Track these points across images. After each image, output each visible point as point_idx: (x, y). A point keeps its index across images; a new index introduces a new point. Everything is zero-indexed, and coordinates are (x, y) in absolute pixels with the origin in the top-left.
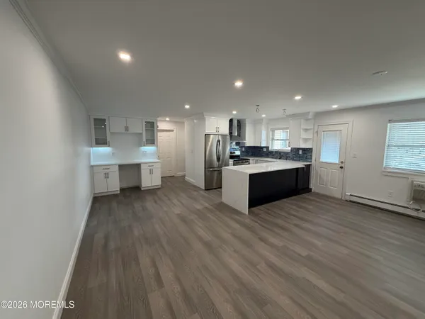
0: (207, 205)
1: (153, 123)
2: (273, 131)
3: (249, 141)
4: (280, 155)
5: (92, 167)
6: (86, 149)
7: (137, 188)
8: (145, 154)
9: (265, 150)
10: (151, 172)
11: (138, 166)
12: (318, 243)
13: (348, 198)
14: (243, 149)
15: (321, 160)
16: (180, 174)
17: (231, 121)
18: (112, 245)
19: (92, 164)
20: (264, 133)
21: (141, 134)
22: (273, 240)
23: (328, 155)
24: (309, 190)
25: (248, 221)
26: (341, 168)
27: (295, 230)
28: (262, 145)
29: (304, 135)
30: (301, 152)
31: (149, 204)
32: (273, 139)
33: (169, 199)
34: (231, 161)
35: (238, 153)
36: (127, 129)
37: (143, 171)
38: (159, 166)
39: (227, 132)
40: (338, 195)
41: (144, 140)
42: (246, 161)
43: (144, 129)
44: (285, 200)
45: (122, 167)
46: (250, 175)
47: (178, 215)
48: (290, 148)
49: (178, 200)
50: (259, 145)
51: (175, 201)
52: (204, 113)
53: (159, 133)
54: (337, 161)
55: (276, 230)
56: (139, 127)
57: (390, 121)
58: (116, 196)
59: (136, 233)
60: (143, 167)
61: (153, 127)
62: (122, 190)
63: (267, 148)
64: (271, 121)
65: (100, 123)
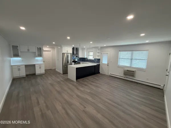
0: (62, 79)
1: (41, 48)
2: (89, 52)
3: (81, 56)
4: (91, 61)
5: (12, 66)
6: (9, 58)
7: (34, 75)
8: (37, 61)
10: (40, 68)
11: (34, 65)
12: (94, 88)
13: (109, 75)
14: (79, 59)
15: (103, 63)
16: (54, 68)
17: (73, 48)
18: (21, 95)
19: (12, 64)
20: (86, 53)
21: (35, 52)
22: (81, 89)
23: (104, 61)
24: (99, 73)
25: (75, 84)
26: (108, 65)
27: (90, 85)
28: (85, 57)
29: (98, 54)
30: (97, 60)
31: (39, 80)
32: (89, 55)
33: (47, 78)
34: (73, 63)
35: (77, 60)
36: (28, 50)
37: (36, 67)
38: (44, 65)
39: (71, 52)
40: (107, 74)
41: (37, 55)
42: (79, 63)
43: (37, 51)
44: (90, 76)
45: (26, 66)
46: (76, 68)
47: (50, 83)
48: (94, 59)
49: (51, 78)
50: (84, 57)
51: (50, 79)
52: (62, 45)
53: (44, 52)
54: (107, 63)
55: (83, 86)
56: (34, 50)
57: (120, 51)
58: (23, 78)
59: (31, 90)
60: (36, 66)
61: (41, 50)
62: (27, 75)
63: (87, 58)
64: (88, 49)
65: (15, 48)
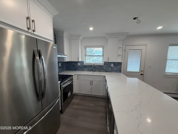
2: (86, 49)
9: (79, 64)
15: (128, 70)
26: (142, 74)
30: (112, 65)
32: (86, 55)
54: (138, 70)
57: (170, 45)
